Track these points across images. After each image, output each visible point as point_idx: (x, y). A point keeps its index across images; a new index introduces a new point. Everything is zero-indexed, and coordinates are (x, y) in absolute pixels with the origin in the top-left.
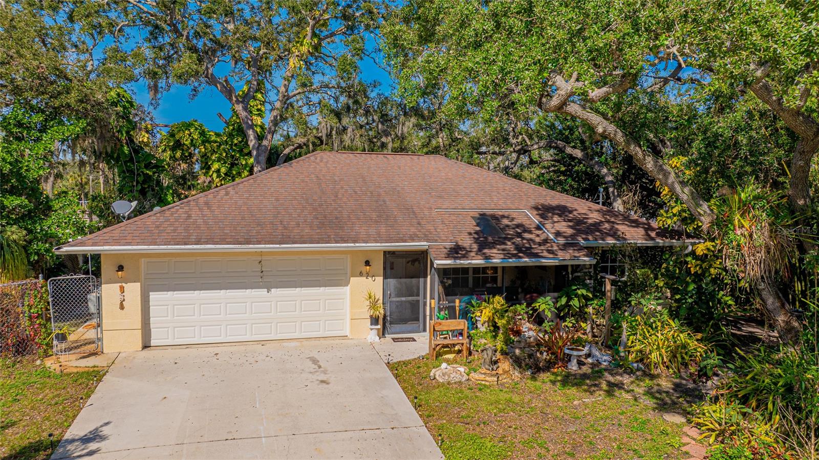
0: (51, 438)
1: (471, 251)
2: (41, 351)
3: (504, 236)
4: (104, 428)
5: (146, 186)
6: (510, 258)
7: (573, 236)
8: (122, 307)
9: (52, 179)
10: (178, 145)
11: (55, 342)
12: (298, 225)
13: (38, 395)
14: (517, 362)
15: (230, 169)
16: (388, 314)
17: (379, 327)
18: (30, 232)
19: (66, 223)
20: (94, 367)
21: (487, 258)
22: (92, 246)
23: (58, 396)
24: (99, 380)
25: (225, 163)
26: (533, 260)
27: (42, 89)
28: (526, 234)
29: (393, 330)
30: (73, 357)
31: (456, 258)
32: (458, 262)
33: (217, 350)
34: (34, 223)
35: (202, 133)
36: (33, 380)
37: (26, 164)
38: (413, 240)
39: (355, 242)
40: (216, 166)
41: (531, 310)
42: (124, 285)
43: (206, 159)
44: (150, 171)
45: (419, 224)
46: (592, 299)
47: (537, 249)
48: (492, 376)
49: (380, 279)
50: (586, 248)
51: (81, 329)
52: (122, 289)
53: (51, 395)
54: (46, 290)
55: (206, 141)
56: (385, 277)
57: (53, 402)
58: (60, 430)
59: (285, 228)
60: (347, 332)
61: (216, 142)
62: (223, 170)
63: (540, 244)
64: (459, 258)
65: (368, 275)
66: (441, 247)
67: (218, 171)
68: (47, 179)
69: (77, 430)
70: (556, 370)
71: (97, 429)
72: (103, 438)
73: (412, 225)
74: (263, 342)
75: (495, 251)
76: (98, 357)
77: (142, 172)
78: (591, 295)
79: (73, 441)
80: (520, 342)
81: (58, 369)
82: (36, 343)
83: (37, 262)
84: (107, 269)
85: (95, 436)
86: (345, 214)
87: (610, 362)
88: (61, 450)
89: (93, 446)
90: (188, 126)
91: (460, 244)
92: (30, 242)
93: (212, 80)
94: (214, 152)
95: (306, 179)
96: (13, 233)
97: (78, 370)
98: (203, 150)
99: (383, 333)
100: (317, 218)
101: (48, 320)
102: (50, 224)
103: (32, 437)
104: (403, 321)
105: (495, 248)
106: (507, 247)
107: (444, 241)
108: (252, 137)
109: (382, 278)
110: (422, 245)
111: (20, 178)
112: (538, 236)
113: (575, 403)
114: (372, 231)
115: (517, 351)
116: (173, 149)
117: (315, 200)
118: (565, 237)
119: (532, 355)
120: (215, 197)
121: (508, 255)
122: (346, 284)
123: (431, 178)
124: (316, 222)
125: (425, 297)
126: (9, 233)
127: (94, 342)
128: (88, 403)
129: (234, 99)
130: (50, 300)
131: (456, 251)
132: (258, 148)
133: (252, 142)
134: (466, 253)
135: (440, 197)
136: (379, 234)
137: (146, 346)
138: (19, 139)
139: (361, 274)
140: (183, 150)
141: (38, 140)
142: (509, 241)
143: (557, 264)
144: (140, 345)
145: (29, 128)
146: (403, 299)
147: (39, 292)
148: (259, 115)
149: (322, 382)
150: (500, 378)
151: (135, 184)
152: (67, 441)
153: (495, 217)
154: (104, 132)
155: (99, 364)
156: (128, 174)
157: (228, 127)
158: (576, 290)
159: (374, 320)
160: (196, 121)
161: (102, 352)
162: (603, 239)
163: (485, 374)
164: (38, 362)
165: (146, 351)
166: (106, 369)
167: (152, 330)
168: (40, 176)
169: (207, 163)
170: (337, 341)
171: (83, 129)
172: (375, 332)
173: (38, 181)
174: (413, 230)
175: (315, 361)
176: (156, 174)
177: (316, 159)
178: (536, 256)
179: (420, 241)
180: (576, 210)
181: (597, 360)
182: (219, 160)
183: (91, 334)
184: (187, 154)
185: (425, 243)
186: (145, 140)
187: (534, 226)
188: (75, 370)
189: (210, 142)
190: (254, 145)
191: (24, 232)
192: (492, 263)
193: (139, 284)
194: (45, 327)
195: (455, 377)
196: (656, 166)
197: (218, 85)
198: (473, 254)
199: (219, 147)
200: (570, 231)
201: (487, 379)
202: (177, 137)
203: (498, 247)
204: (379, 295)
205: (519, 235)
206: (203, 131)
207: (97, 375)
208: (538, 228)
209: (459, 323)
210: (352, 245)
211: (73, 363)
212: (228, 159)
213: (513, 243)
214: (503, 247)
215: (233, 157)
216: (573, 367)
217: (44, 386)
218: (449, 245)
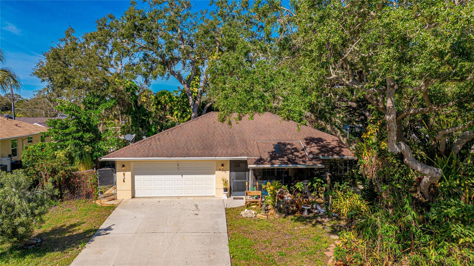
0: (95, 228)
1: (266, 161)
2: (95, 197)
3: (285, 154)
4: (112, 226)
5: (143, 124)
6: (283, 164)
7: (317, 154)
8: (124, 181)
9: (102, 125)
10: (159, 103)
11: (99, 194)
12: (194, 149)
13: (93, 213)
14: (280, 211)
15: (182, 114)
16: (232, 187)
17: (227, 193)
18: (93, 147)
19: (107, 144)
20: (113, 204)
21: (272, 164)
22: (112, 157)
23: (99, 214)
24: (114, 210)
25: (180, 111)
26: (294, 165)
27: (98, 88)
28: (295, 153)
29: (235, 194)
30: (106, 200)
31: (258, 164)
32: (259, 166)
33: (160, 200)
34: (95, 144)
35: (170, 97)
36: (91, 208)
37: (92, 119)
38: (241, 156)
39: (215, 157)
40: (176, 112)
41: (294, 188)
42: (125, 172)
43: (171, 109)
44: (145, 117)
45: (247, 148)
46: (323, 184)
47: (298, 160)
48: (265, 215)
49: (228, 172)
50: (322, 160)
51: (111, 189)
52: (124, 174)
53: (96, 214)
54: (97, 174)
55: (172, 101)
56: (231, 171)
57: (97, 217)
58: (98, 226)
59: (188, 150)
60: (214, 194)
61: (176, 101)
62: (179, 114)
63: (300, 158)
64: (260, 164)
65: (223, 170)
66: (253, 159)
67: (177, 115)
68: (100, 125)
69: (104, 226)
70: (297, 215)
71: (110, 226)
72: (111, 229)
73: (243, 149)
74: (178, 197)
75: (277, 161)
76: (115, 201)
77: (141, 118)
78: (323, 182)
79: (101, 230)
80: (283, 202)
81: (100, 204)
82: (93, 194)
83: (96, 160)
84: (118, 166)
85: (109, 229)
86: (215, 143)
87: (325, 212)
88: (98, 232)
89: (108, 232)
90: (163, 93)
91: (262, 157)
92: (93, 152)
93: (173, 73)
94: (175, 106)
95: (203, 126)
96: (87, 148)
97: (107, 205)
98: (170, 105)
99: (229, 195)
100: (202, 145)
101: (97, 185)
102: (101, 144)
103: (90, 227)
104: (238, 190)
105: (278, 160)
106: (284, 159)
107: (255, 156)
108: (191, 100)
109: (229, 172)
110: (245, 158)
111: (89, 124)
112: (301, 154)
113: (295, 228)
114: (224, 152)
115: (281, 206)
116: (157, 105)
117: (204, 137)
118: (313, 154)
119: (288, 207)
120: (162, 136)
121: (283, 163)
122: (214, 174)
123: (260, 124)
124: (202, 147)
125: (249, 180)
126: (86, 149)
127: (114, 195)
128: (109, 218)
129: (183, 82)
130: (98, 178)
131: (260, 161)
132: (193, 105)
133: (191, 102)
134: (264, 162)
135: (261, 134)
136: (227, 153)
137: (133, 197)
138: (90, 108)
139: (220, 170)
140: (161, 105)
141: (96, 109)
142: (286, 156)
143: (305, 167)
144: (131, 197)
145: (93, 104)
146: (239, 181)
147: (94, 174)
148: (196, 87)
149: (196, 214)
150: (269, 217)
151: (138, 123)
152: (100, 229)
153: (285, 145)
154: (123, 103)
155: (115, 203)
156: (135, 119)
157: (182, 94)
158: (316, 179)
159: (226, 190)
160: (167, 91)
161: (117, 199)
162: (332, 156)
163: (262, 214)
164: (94, 202)
165: (133, 200)
166: (117, 206)
167: (136, 191)
168: (98, 124)
169: (172, 111)
170: (210, 198)
171: (114, 104)
172: (225, 195)
173: (96, 126)
174: (243, 151)
175: (196, 206)
176: (147, 119)
177: (210, 116)
178: (296, 163)
179: (244, 156)
180: (326, 141)
181: (319, 211)
182: (177, 109)
183: (113, 192)
184: (163, 107)
185: (246, 157)
186: (145, 101)
187: (301, 149)
188: (106, 205)
189: (173, 101)
190: (192, 104)
191: (91, 148)
192: (274, 167)
193: (130, 172)
194: (96, 188)
195: (249, 215)
196: (332, 129)
197: (176, 76)
198: (266, 162)
199: (177, 103)
200: (317, 151)
201: (263, 216)
202: (159, 99)
203: (280, 159)
204: (228, 179)
205: (292, 153)
206: (171, 96)
207: (113, 207)
208: (303, 150)
209: (258, 193)
210: (214, 158)
211: (106, 202)
212: (181, 109)
213: (287, 157)
214: (282, 159)
215: (183, 108)
216: (305, 214)
217: (95, 210)
218: (257, 158)
